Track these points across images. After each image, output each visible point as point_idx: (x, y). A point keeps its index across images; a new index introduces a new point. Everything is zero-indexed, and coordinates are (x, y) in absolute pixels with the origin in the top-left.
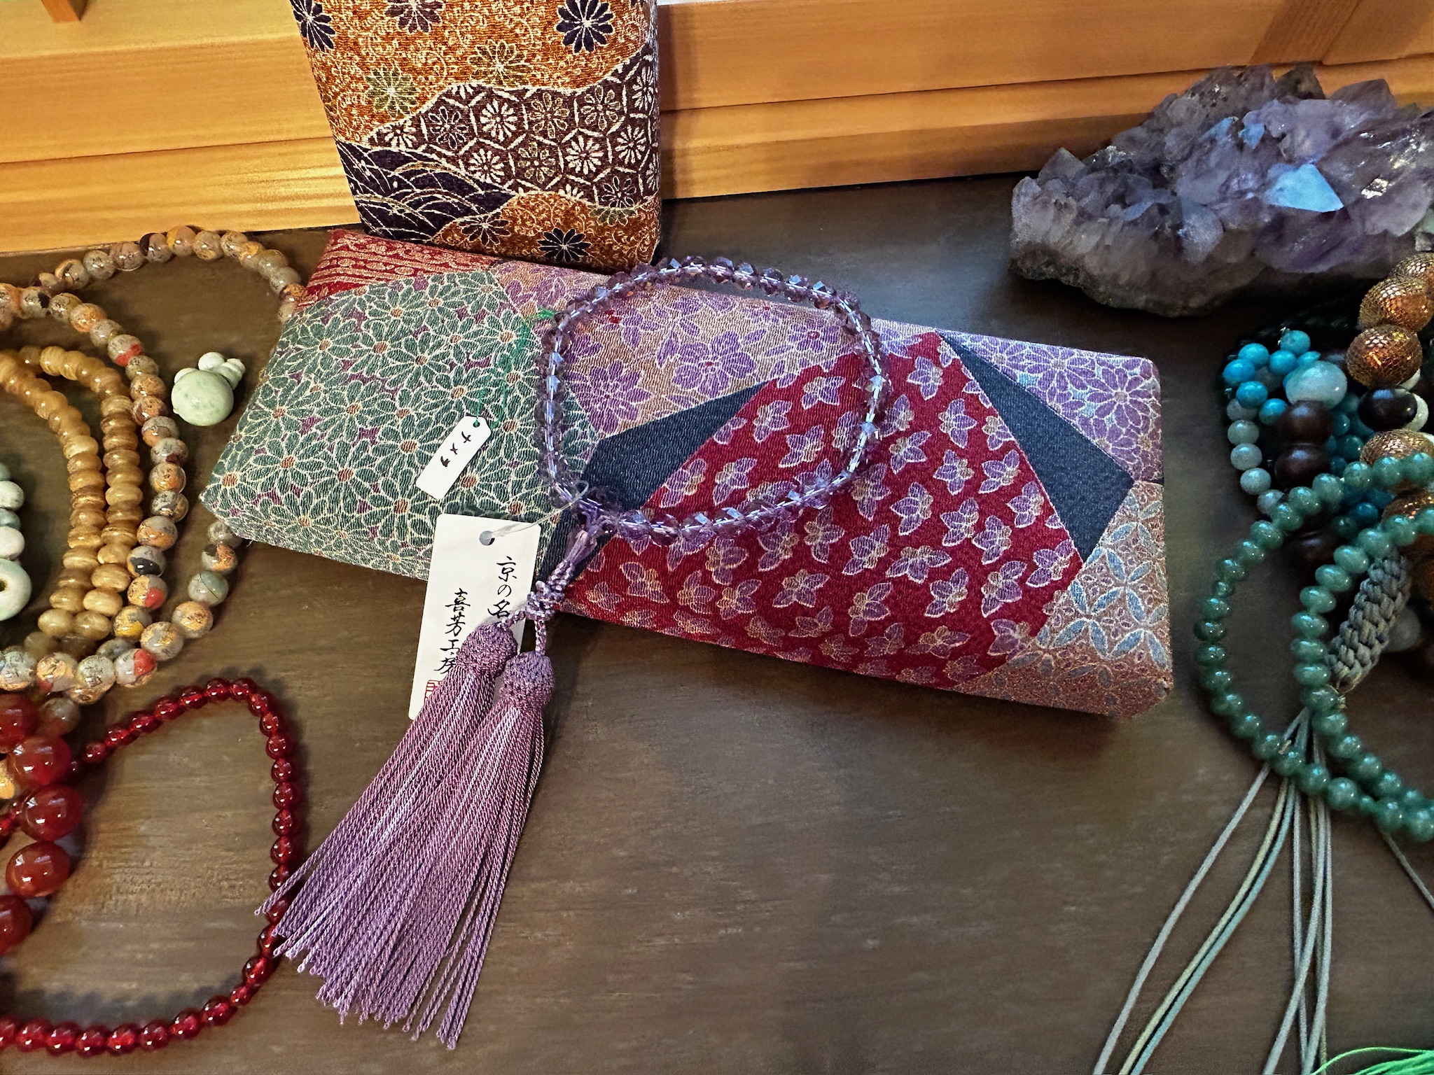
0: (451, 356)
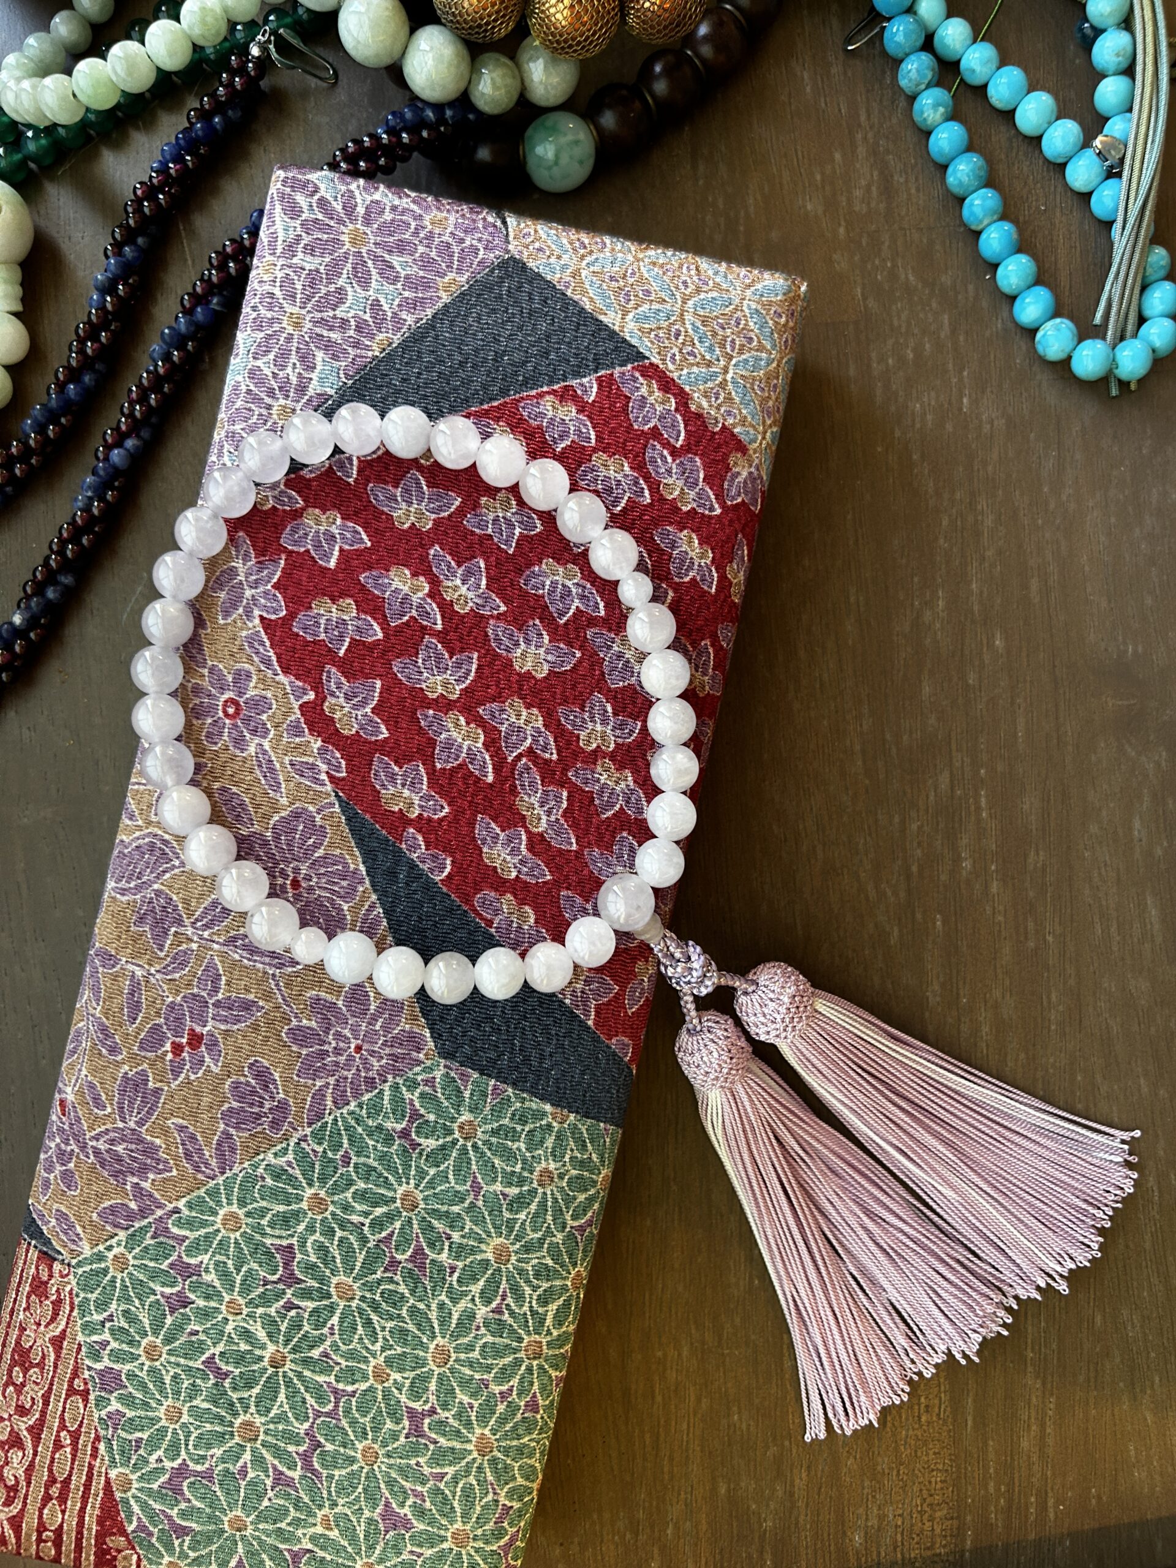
0: (272, 1311)
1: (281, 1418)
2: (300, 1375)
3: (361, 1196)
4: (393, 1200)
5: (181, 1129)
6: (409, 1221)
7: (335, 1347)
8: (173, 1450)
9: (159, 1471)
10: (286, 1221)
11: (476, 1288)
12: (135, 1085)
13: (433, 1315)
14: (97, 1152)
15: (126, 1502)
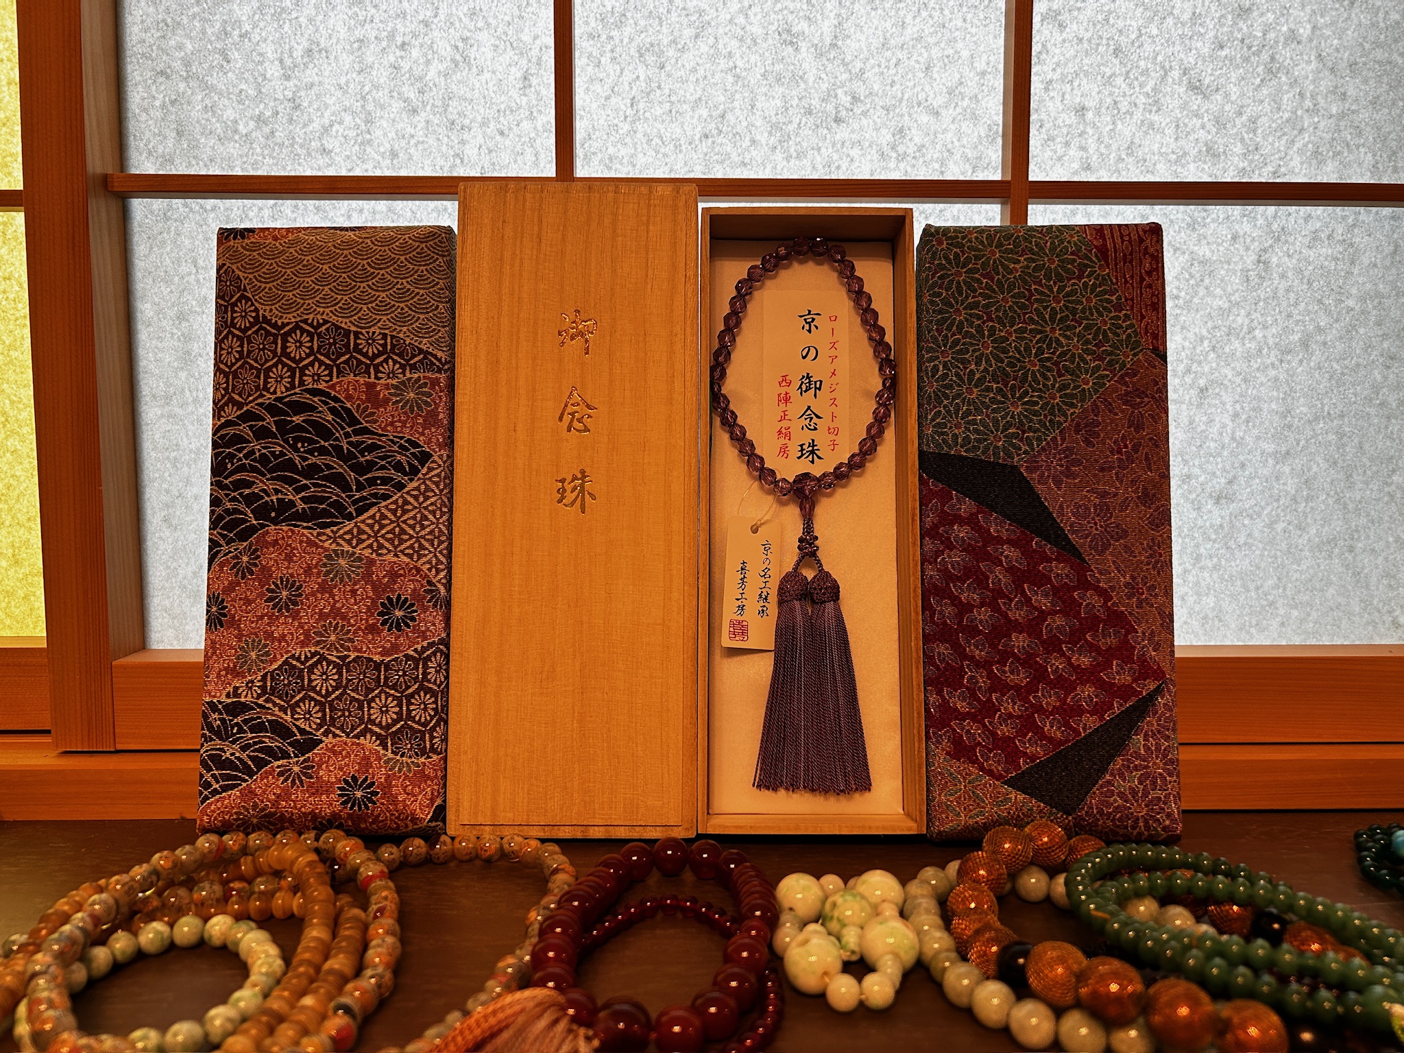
1: (1045, 308)
2: (1042, 326)
3: (1036, 403)
4: (1022, 404)
5: (1117, 414)
6: (1013, 397)
7: (1031, 341)
8: (1085, 285)
9: (1088, 276)
10: (1064, 387)
11: (977, 376)
12: (1139, 427)
13: (993, 361)
14: (1147, 396)
15: (1099, 261)
